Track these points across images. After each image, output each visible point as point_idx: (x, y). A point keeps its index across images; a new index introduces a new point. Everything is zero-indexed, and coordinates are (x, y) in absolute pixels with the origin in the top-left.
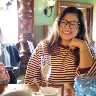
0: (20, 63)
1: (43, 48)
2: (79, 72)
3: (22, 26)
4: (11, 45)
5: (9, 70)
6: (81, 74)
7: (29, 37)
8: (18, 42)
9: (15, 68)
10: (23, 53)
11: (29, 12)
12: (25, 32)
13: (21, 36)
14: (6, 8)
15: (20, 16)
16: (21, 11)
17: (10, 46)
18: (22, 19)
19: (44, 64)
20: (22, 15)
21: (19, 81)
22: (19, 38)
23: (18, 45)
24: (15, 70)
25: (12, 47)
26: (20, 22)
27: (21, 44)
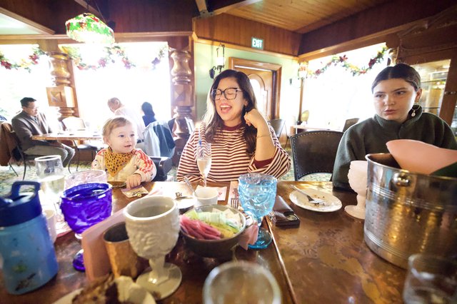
0: (174, 149)
1: (199, 130)
2: (254, 165)
3: (177, 95)
4: (161, 124)
5: (156, 161)
6: (258, 168)
7: (188, 111)
8: (171, 119)
9: (164, 159)
10: (180, 134)
11: (187, 73)
12: (181, 104)
13: (175, 110)
14: (153, 68)
15: (174, 80)
16: (175, 73)
17: (158, 126)
18: (176, 84)
19: (202, 155)
20: (176, 78)
21: (169, 177)
22: (173, 113)
23: (172, 124)
24: (162, 163)
26: (174, 88)
27: (175, 121)
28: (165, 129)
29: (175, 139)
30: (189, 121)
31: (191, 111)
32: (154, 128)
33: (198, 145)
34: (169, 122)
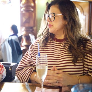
3: (24, 20)
7: (31, 30)
9: (13, 64)
11: (31, 5)
12: (27, 25)
14: (9, 2)
15: (22, 10)
16: (23, 5)
17: (12, 40)
18: (24, 12)
20: (24, 8)
25: (14, 40)
26: (22, 15)
27: (23, 37)
28: (16, 42)
29: (22, 49)
30: (32, 37)
31: (33, 30)
32: (9, 41)
33: (37, 56)
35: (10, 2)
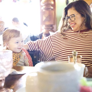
3: (44, 18)
7: (51, 28)
18: (44, 10)
22: (41, 30)
31: (53, 28)
34: (40, 35)
35: (31, 1)
